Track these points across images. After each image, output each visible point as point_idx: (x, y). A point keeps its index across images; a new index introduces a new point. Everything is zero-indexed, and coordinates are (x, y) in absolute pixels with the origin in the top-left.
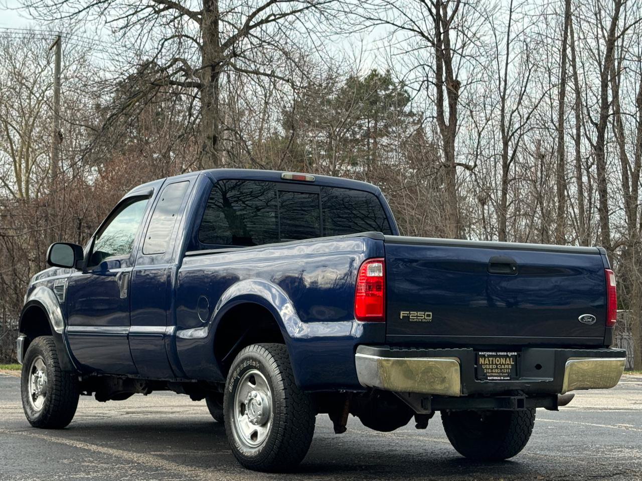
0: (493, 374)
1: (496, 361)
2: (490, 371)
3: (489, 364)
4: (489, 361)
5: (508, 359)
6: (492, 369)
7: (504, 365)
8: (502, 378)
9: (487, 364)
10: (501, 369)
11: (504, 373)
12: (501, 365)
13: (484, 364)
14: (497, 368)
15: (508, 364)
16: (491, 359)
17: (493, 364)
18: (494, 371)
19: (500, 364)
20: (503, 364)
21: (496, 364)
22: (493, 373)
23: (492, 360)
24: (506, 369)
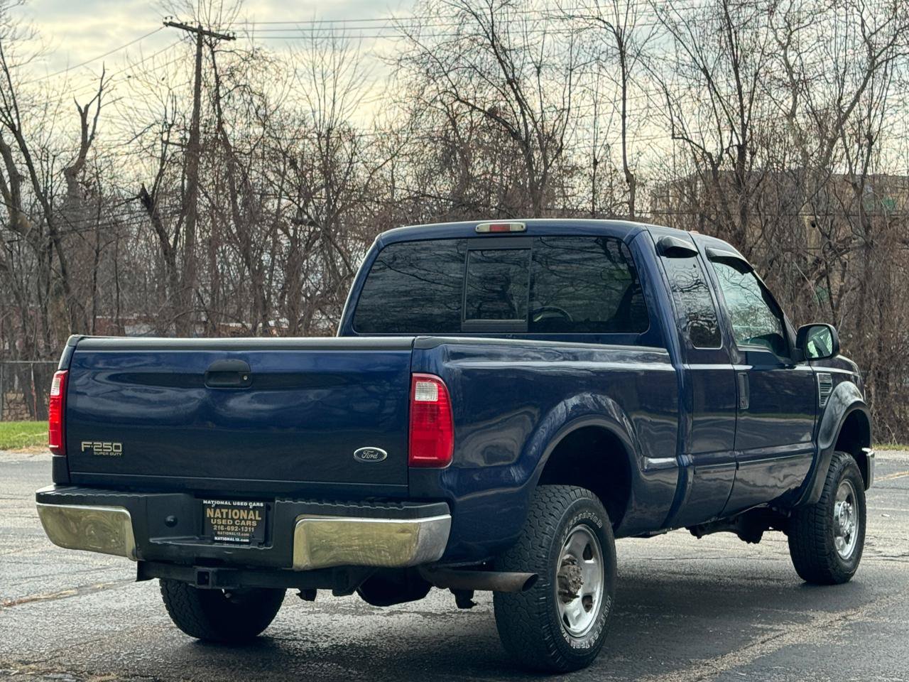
0: (227, 533)
1: (232, 513)
2: (222, 528)
3: (222, 518)
4: (222, 513)
5: (251, 512)
6: (225, 526)
7: (246, 521)
8: (238, 540)
9: (218, 518)
10: (240, 527)
11: (244, 532)
12: (241, 520)
13: (214, 518)
14: (234, 525)
15: (251, 520)
16: (225, 511)
17: (227, 518)
18: (228, 528)
19: (239, 519)
20: (243, 519)
21: (232, 519)
22: (226, 531)
23: (227, 513)
24: (248, 526)
